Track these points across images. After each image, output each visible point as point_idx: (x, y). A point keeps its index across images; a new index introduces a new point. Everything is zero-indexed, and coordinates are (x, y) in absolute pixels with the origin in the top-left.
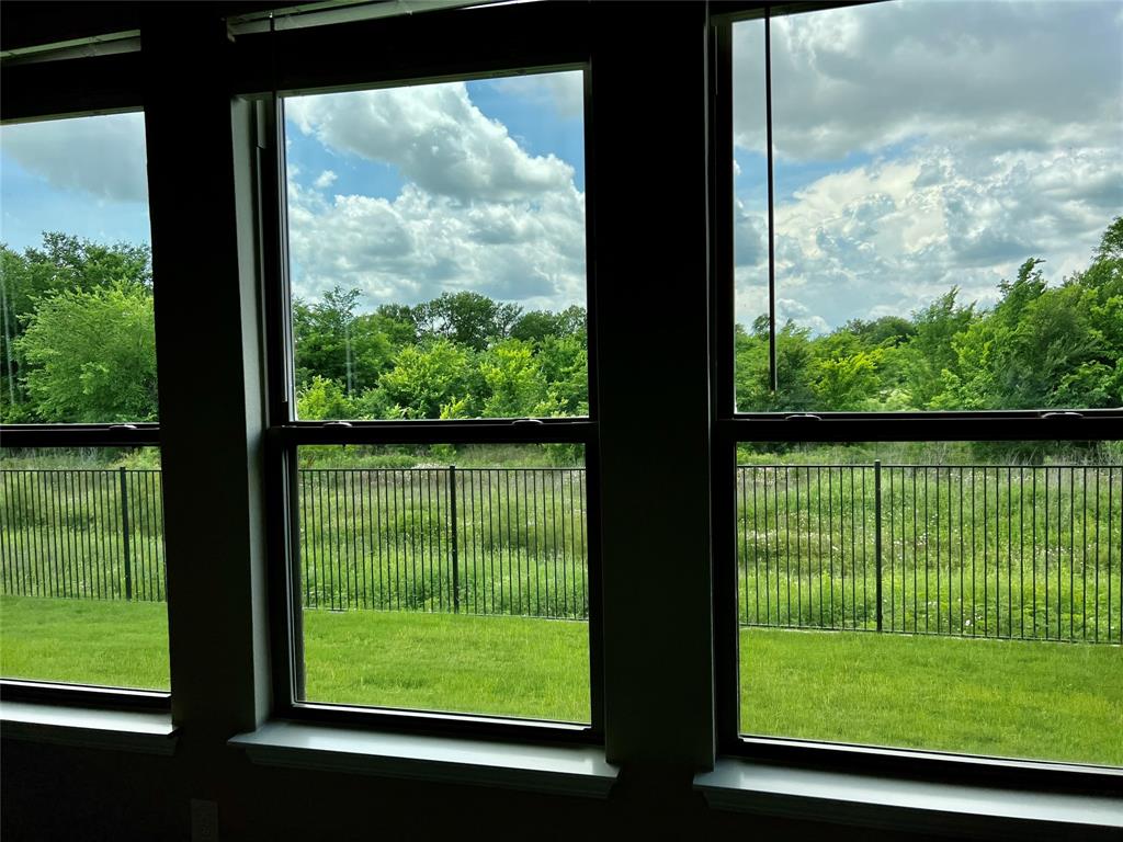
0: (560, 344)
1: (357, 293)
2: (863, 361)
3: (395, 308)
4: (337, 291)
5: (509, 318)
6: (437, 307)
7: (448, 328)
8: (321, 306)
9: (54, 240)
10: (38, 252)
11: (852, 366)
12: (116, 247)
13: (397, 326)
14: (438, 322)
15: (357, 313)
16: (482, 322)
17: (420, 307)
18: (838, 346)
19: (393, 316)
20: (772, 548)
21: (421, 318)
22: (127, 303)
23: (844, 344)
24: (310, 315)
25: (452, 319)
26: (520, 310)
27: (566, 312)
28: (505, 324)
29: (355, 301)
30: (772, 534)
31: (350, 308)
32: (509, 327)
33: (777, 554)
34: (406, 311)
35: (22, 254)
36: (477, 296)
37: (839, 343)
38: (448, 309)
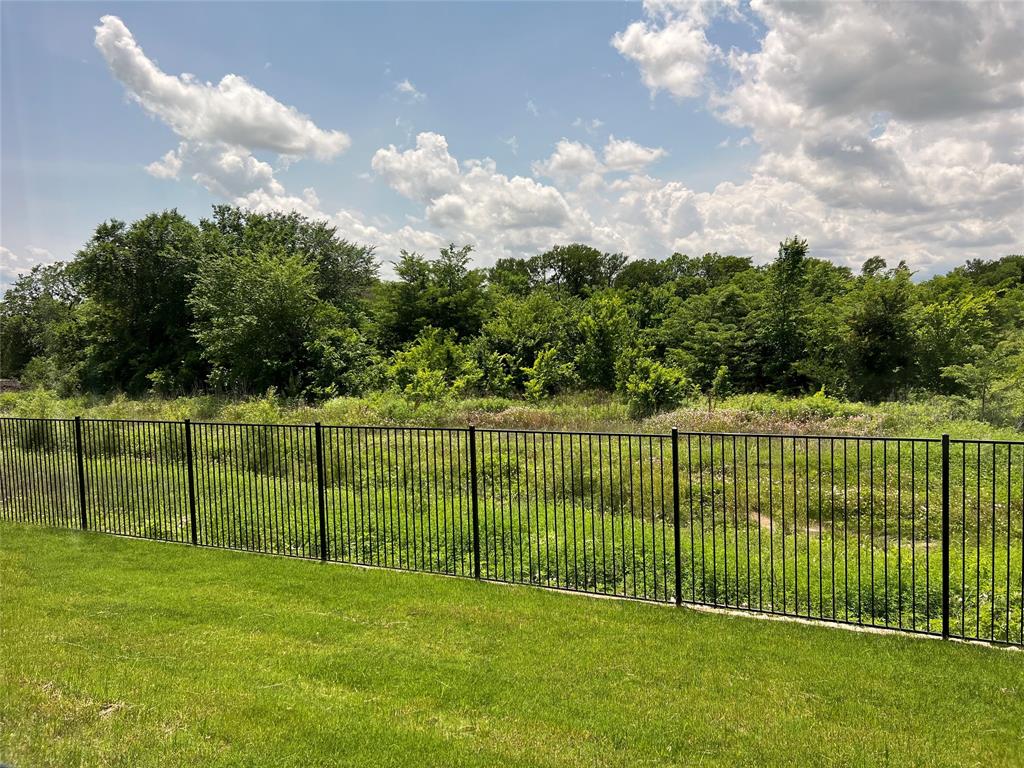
0: (655, 291)
1: (469, 249)
2: (972, 304)
3: (512, 261)
4: (451, 249)
5: (615, 268)
6: (548, 259)
7: (558, 279)
8: (439, 262)
9: (222, 211)
10: (210, 222)
11: (959, 310)
12: (269, 215)
13: (512, 278)
14: (550, 273)
15: (470, 267)
16: (590, 273)
17: (534, 260)
18: (949, 287)
19: (510, 269)
20: (852, 505)
21: (534, 270)
22: (270, 264)
23: (954, 287)
24: (430, 271)
25: (562, 271)
26: (626, 259)
27: (668, 260)
28: (612, 273)
29: (468, 257)
30: (852, 490)
31: (464, 263)
32: (614, 276)
33: (858, 512)
34: (521, 263)
35: (196, 223)
36: (586, 248)
37: (949, 286)
38: (558, 261)
